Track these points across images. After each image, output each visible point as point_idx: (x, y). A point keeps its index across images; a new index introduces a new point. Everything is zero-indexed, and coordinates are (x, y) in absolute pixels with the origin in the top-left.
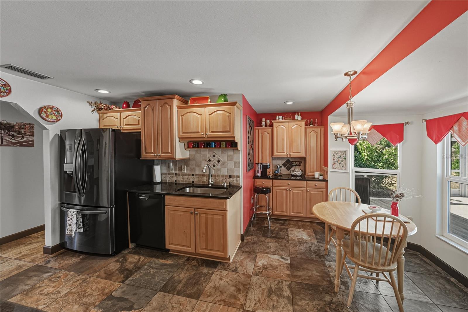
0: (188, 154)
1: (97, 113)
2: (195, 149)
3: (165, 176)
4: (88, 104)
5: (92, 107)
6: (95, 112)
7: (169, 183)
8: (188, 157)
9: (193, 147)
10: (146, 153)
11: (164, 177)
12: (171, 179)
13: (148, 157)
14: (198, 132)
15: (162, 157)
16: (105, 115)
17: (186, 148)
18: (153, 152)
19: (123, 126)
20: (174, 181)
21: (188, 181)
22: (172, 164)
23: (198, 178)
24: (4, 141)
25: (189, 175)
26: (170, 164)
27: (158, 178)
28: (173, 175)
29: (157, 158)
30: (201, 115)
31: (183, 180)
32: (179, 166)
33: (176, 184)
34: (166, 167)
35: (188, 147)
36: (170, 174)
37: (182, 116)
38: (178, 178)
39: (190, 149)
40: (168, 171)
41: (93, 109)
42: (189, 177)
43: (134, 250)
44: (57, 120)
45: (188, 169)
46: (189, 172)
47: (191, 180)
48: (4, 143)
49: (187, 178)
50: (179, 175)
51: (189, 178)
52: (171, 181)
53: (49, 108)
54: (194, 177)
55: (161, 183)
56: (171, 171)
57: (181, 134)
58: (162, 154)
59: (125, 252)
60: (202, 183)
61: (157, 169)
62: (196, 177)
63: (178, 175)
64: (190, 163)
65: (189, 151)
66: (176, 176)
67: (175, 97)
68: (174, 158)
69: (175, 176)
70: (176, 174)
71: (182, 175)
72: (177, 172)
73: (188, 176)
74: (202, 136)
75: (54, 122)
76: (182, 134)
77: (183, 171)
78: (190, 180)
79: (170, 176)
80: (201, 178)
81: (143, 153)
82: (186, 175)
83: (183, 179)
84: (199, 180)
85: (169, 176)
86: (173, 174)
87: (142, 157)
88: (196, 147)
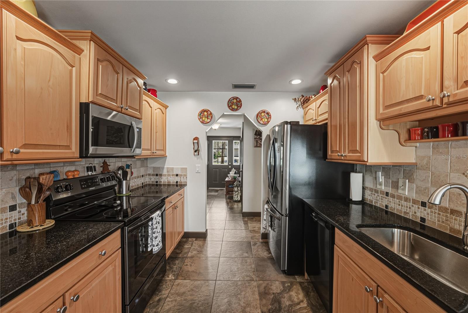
0: (414, 156)
1: (302, 109)
2: (430, 143)
3: (370, 192)
4: (293, 101)
5: (297, 104)
6: (300, 108)
7: (375, 206)
8: (414, 161)
9: (422, 138)
10: (332, 152)
11: (369, 196)
12: (381, 202)
13: (333, 157)
15: (348, 158)
16: (307, 109)
17: (402, 141)
18: (338, 150)
19: (318, 117)
20: (383, 206)
21: (411, 213)
22: (380, 173)
23: (437, 215)
24: (258, 143)
25: (415, 202)
26: (377, 173)
27: (356, 194)
28: (383, 194)
29: (343, 160)
31: (400, 209)
32: (395, 180)
33: (387, 212)
34: (372, 177)
35: (410, 139)
36: (378, 190)
37: (383, 73)
38: (390, 202)
39: (418, 144)
40: (375, 186)
41: (298, 105)
42: (413, 206)
43: (306, 284)
44: (267, 122)
45: (413, 189)
46: (414, 196)
47: (419, 215)
48: (258, 145)
49: (410, 208)
50: (393, 196)
51: (413, 208)
52: (378, 205)
53: (262, 112)
54: (425, 210)
55: (362, 203)
56: (378, 187)
58: (348, 153)
59: (297, 279)
60: (448, 232)
62: (432, 212)
63: (390, 197)
64: (419, 175)
65: (416, 147)
66: (387, 197)
67: (367, 41)
68: (364, 161)
69: (385, 196)
70: (387, 194)
71: (400, 198)
72: (390, 190)
73: (411, 204)
77: (400, 191)
78: (415, 213)
79: (378, 196)
80: (446, 216)
81: (329, 153)
82: (407, 199)
83: (400, 207)
84: (439, 221)
85: (376, 194)
86: (382, 192)
87: (328, 157)
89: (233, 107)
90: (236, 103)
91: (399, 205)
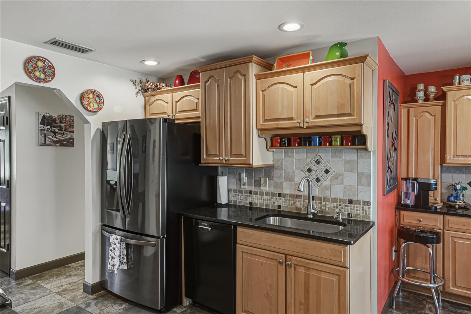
0: (272, 159)
1: (142, 96)
2: (283, 149)
3: (234, 194)
4: (132, 83)
5: (136, 89)
6: (140, 95)
7: (239, 206)
8: (272, 163)
9: (280, 146)
10: (208, 155)
11: (233, 197)
12: (245, 200)
13: (210, 161)
14: (291, 119)
15: (231, 162)
16: (153, 99)
17: (268, 147)
18: (217, 154)
19: (176, 113)
20: (248, 204)
21: (271, 204)
22: (245, 174)
23: (288, 201)
24: (47, 139)
25: (273, 194)
26: (242, 174)
27: (223, 198)
28: (247, 193)
29: (224, 164)
30: (296, 87)
31: (262, 203)
32: (257, 179)
33: (251, 208)
34: (236, 179)
35: (272, 146)
36: (242, 191)
37: (262, 91)
38: (254, 199)
39: (275, 150)
40: (239, 187)
41: (137, 90)
42: (272, 198)
44: (98, 109)
45: (272, 184)
46: (272, 190)
47: (276, 204)
48: (47, 143)
49: (270, 200)
50: (256, 193)
51: (273, 200)
52: (243, 204)
53: (91, 93)
54: (281, 199)
55: (228, 205)
56: (243, 187)
57: (261, 123)
58: (231, 157)
59: (177, 311)
60: (295, 211)
61: (223, 182)
62: (285, 200)
63: (254, 194)
64: (275, 173)
65: (273, 152)
66: (251, 195)
67: (252, 59)
68: (251, 165)
69: (249, 195)
70: (251, 192)
71: (262, 194)
72: (253, 188)
73: (271, 197)
74: (298, 125)
75: (96, 112)
76: (263, 122)
77: (262, 188)
78: (274, 203)
79: (242, 195)
80: (294, 200)
81: (204, 156)
82: (267, 194)
83: (262, 201)
84: (289, 205)
85: (240, 194)
86: (246, 192)
87: (202, 161)
88: (286, 146)
89: (37, 74)
90: (42, 69)
91: (262, 200)
